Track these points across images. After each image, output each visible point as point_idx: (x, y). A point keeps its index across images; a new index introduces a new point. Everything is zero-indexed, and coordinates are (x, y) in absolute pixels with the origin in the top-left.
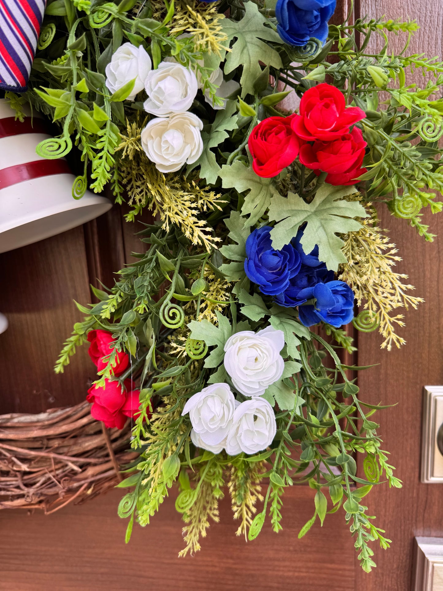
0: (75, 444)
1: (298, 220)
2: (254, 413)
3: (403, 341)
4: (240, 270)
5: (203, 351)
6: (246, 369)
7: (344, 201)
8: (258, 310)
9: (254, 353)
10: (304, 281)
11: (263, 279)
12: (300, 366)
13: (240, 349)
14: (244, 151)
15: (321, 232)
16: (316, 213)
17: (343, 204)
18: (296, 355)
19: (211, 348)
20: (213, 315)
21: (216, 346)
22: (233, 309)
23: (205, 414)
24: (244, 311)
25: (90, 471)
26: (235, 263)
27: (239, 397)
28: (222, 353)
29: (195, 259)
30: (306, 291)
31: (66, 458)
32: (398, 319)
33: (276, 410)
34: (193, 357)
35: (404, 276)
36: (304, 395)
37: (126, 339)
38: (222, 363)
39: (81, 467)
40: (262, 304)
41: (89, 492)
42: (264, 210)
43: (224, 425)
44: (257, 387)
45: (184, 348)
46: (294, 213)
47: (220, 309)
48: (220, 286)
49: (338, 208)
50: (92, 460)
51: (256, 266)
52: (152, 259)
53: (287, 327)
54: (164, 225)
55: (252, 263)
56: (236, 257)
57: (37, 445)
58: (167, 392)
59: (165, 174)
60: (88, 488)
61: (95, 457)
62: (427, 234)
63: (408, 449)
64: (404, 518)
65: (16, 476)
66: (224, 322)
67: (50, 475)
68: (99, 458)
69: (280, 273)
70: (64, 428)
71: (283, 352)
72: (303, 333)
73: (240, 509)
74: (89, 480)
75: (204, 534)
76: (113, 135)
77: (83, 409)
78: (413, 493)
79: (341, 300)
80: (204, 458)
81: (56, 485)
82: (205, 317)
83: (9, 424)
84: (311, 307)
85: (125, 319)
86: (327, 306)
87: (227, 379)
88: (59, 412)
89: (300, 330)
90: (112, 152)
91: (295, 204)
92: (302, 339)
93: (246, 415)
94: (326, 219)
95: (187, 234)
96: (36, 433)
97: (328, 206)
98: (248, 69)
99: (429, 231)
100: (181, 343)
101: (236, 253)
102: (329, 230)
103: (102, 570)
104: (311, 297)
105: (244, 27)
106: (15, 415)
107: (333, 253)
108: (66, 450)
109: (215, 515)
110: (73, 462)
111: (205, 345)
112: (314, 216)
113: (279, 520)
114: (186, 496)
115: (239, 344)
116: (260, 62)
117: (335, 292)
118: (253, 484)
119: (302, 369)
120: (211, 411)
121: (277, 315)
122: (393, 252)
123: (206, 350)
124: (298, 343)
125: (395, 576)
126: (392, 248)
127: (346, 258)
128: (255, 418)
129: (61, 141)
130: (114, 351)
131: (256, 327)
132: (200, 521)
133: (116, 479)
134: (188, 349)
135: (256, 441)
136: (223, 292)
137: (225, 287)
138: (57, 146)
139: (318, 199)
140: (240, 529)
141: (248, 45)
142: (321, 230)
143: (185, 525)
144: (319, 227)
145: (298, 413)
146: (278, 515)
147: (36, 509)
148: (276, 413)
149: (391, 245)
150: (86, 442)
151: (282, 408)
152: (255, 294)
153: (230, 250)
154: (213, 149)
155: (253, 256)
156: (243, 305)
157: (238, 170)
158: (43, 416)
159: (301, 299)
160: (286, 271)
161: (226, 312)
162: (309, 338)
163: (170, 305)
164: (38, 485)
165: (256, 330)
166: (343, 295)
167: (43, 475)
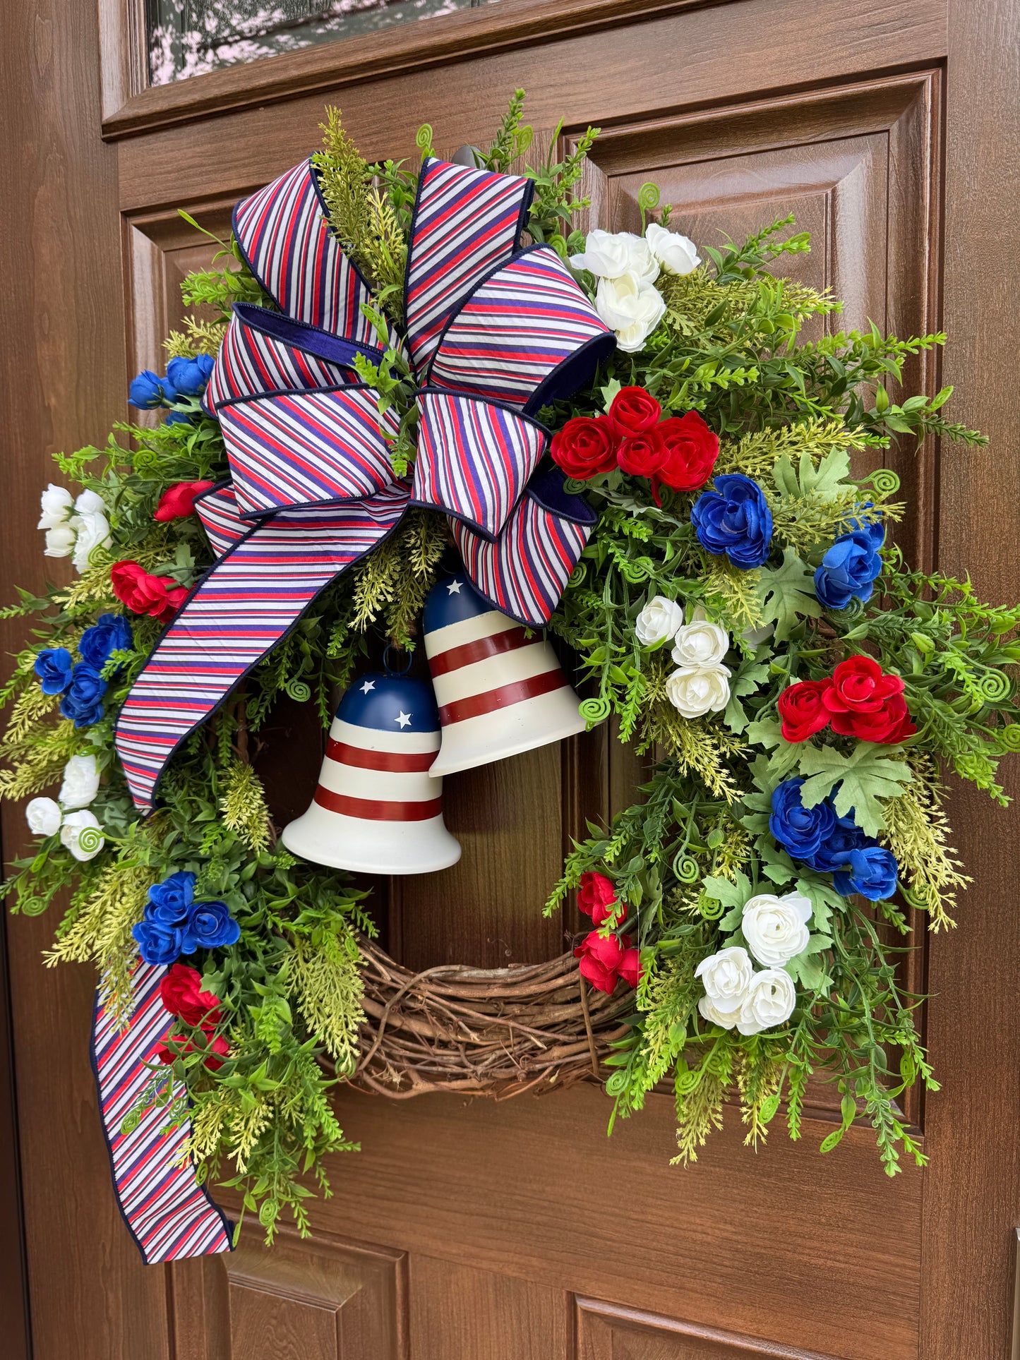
0: (541, 1013)
1: (833, 777)
2: (771, 983)
3: (954, 924)
4: (763, 823)
5: (719, 911)
6: (765, 936)
7: (888, 760)
8: (783, 870)
9: (776, 920)
10: (840, 844)
11: (790, 841)
12: (831, 941)
13: (760, 914)
14: (773, 708)
15: (859, 792)
16: (855, 770)
17: (886, 763)
18: (826, 928)
19: (727, 909)
20: (731, 872)
21: (733, 908)
22: (754, 867)
23: (720, 978)
24: (767, 871)
25: (557, 1052)
26: (759, 815)
27: (757, 967)
28: (740, 916)
29: (712, 806)
30: (841, 855)
31: (528, 1029)
32: (948, 898)
33: (798, 986)
34: (707, 917)
35: (953, 850)
36: (835, 976)
37: (633, 888)
38: (740, 926)
39: (545, 1043)
40: (790, 864)
41: (553, 1080)
42: (794, 762)
43: (739, 992)
44: (777, 957)
45: (696, 906)
46: (830, 768)
47: (739, 865)
48: (739, 838)
49: (881, 768)
50: (561, 1037)
51: (782, 824)
52: (664, 802)
53: (818, 894)
54: (681, 768)
55: (777, 821)
56: (760, 808)
57: (491, 1009)
58: (673, 954)
59: (688, 720)
60: (551, 1074)
61: (563, 1033)
62: (1002, 797)
63: (1003, 1087)
64: (998, 1194)
65: (457, 1049)
66: (743, 881)
67: (507, 1051)
68: (570, 1035)
69: (809, 833)
70: (533, 988)
71: (810, 923)
72: (838, 903)
73: (750, 1111)
74: (555, 1063)
75: (703, 1142)
76: (641, 686)
77: (555, 967)
78: (1011, 1156)
79: (879, 870)
80: (713, 1035)
81: (513, 1065)
82: (722, 873)
83: (457, 978)
84: (847, 874)
85: (633, 865)
86: (863, 876)
87: (743, 943)
88: (524, 969)
89: (833, 900)
90: (639, 702)
91: (831, 758)
92: (836, 910)
93: (762, 983)
94: (865, 779)
95: (708, 783)
96: (496, 992)
97: (869, 764)
98: (784, 621)
99: (1004, 793)
100: (692, 899)
101: (761, 803)
102: (867, 792)
103: (539, 1218)
104: (847, 863)
105: (780, 577)
106: (465, 968)
107: (872, 816)
108: (527, 1019)
109: (718, 1121)
110: (539, 1037)
111: (720, 904)
112: (852, 774)
113: (798, 1126)
114: (687, 1079)
115: (759, 908)
116: (798, 614)
117: (872, 861)
118: (769, 1083)
119: (833, 945)
120: (726, 976)
121: (806, 879)
122: (943, 821)
123: (722, 910)
124: (829, 914)
125: (984, 1288)
126: (942, 817)
127: (887, 824)
128: (774, 990)
129: (600, 701)
130: (619, 900)
131: (780, 891)
132: (698, 1124)
133: (589, 1066)
134: (700, 906)
135: (773, 1013)
136: (743, 846)
137: (746, 840)
138: (597, 708)
139: (859, 753)
140: (749, 1136)
141: (785, 597)
142: (859, 791)
143: (680, 1125)
144: (856, 788)
145: (825, 993)
146: (797, 1120)
147: (480, 1097)
148: (797, 991)
149: (940, 814)
150: (555, 1011)
151: (805, 985)
152: (781, 851)
153: (753, 799)
154: (740, 698)
155: (779, 813)
156: (767, 864)
157: (767, 726)
158: (501, 972)
159: (835, 864)
160: (817, 832)
161: (746, 869)
162: (844, 910)
163: (685, 856)
164: (487, 1063)
165: (779, 894)
166: (884, 866)
167: (492, 1051)
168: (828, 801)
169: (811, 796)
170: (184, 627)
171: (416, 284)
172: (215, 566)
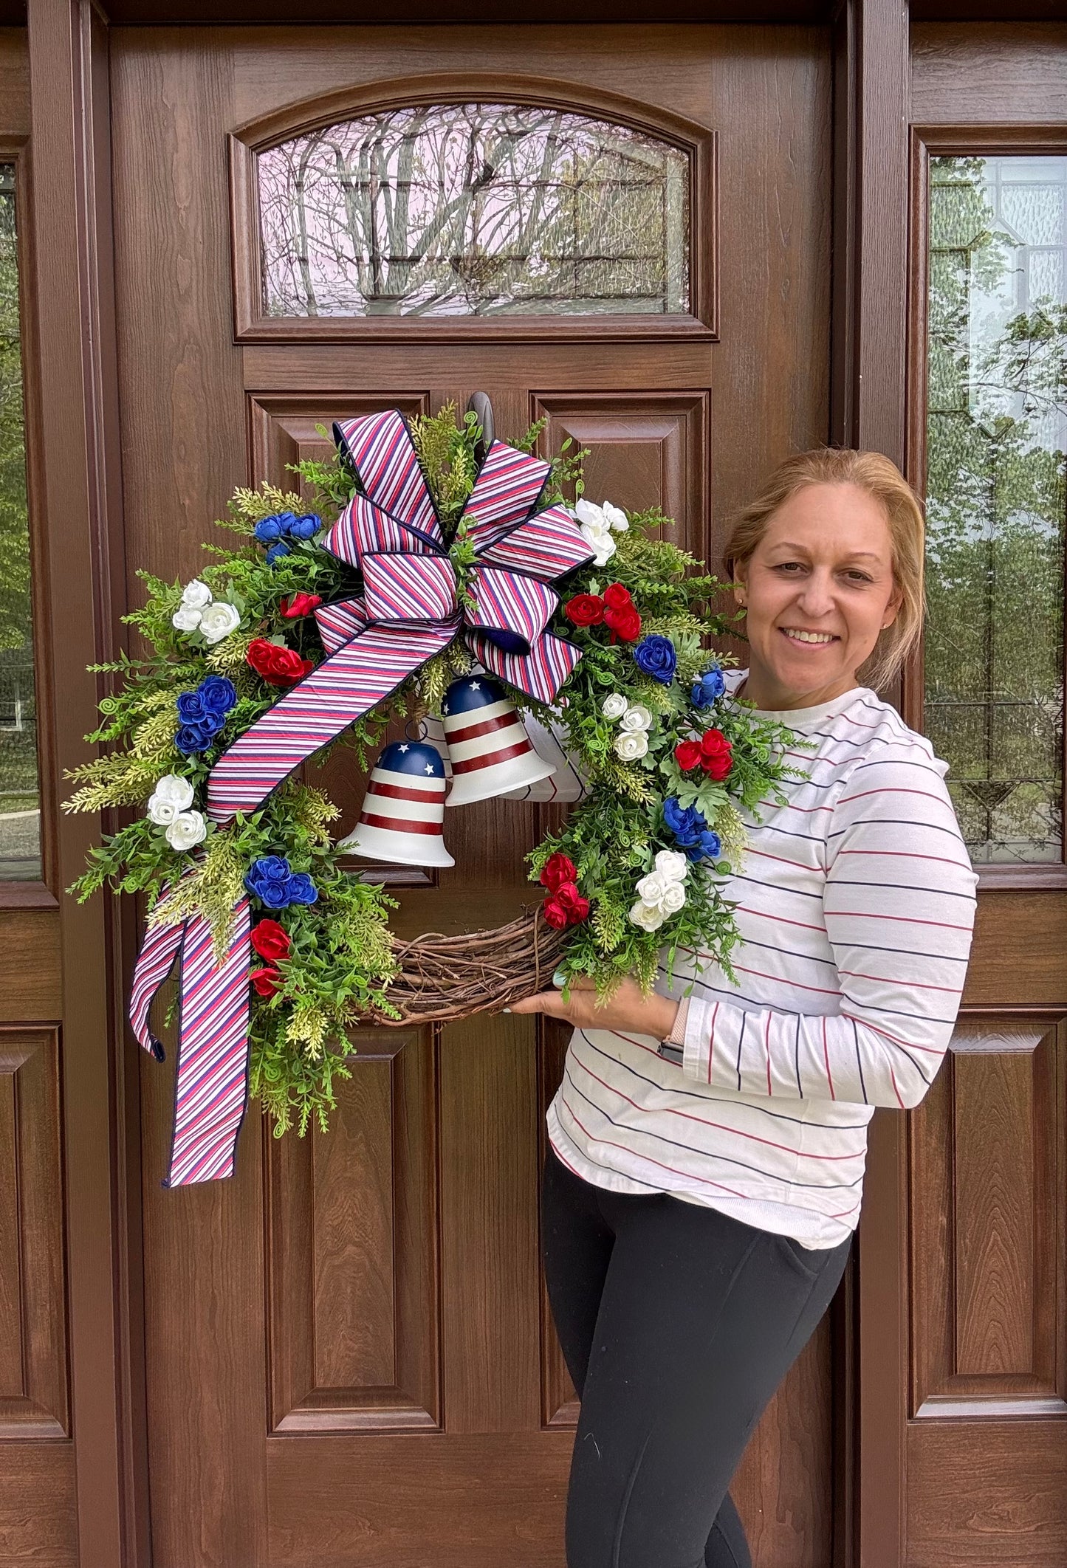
1: (694, 795)
7: (717, 788)
16: (703, 793)
31: (494, 968)
39: (506, 975)
42: (677, 788)
46: (691, 792)
49: (714, 792)
50: (515, 972)
59: (624, 762)
61: (516, 969)
68: (521, 969)
91: (692, 787)
94: (708, 797)
97: (709, 790)
102: (709, 803)
107: (712, 816)
110: (502, 972)
112: (701, 795)
127: (718, 819)
139: (703, 785)
144: (704, 801)
154: (653, 751)
160: (688, 822)
165: (668, 853)
167: (463, 989)
168: (692, 807)
169: (684, 804)
170: (310, 686)
171: (472, 504)
172: (339, 650)
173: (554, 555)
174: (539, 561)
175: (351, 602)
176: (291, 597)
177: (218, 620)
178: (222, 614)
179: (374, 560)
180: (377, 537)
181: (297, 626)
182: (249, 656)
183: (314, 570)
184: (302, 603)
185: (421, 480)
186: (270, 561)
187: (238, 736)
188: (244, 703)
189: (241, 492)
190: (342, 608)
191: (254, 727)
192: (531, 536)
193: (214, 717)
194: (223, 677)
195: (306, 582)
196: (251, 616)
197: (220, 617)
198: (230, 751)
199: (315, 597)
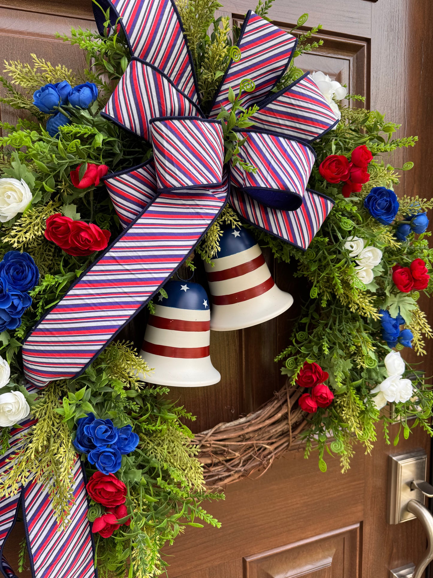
1: (396, 305)
32: (422, 343)
39: (270, 445)
65: (222, 464)
94: (404, 305)
102: (406, 309)
110: (267, 444)
144: (403, 308)
170: (113, 258)
171: (232, 74)
172: (137, 219)
173: (311, 119)
174: (298, 125)
175: (140, 170)
176: (82, 167)
177: (9, 197)
178: (11, 189)
179: (166, 126)
180: (159, 103)
181: (87, 195)
182: (47, 231)
183: (100, 138)
184: (92, 174)
185: (185, 51)
186: (53, 133)
187: (48, 312)
188: (49, 280)
189: (10, 65)
190: (133, 177)
191: (62, 303)
192: (293, 102)
193: (19, 297)
194: (22, 252)
195: (91, 151)
196: (43, 190)
197: (9, 193)
198: (40, 326)
199: (103, 166)
